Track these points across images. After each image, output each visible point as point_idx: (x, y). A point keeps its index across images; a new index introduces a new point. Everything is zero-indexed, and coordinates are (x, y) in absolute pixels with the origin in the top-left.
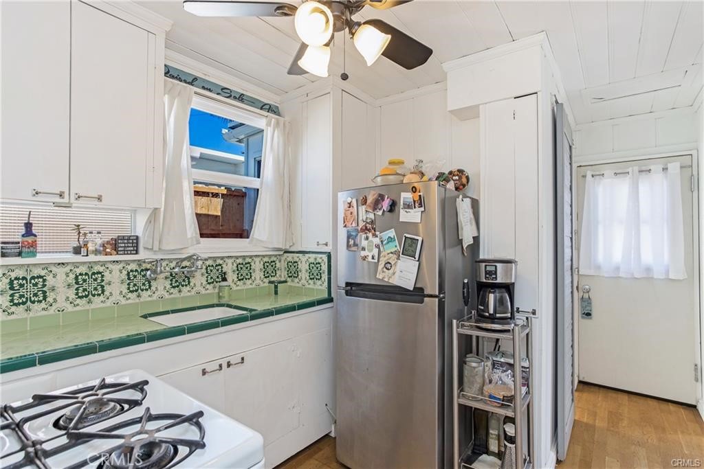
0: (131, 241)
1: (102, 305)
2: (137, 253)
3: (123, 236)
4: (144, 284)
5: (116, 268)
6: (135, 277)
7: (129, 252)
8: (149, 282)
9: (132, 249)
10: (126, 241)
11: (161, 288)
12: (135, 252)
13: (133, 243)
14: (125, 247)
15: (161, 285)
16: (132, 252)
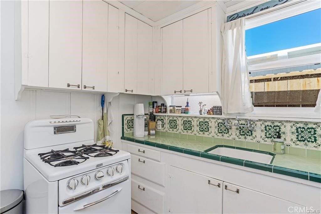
0: (219, 109)
1: (208, 136)
2: (221, 115)
3: (215, 106)
4: (225, 130)
5: (213, 121)
6: (221, 126)
7: (218, 114)
8: (228, 130)
9: (219, 112)
10: (216, 109)
11: (234, 134)
12: (220, 114)
13: (219, 110)
14: (216, 111)
15: (234, 133)
16: (219, 114)
